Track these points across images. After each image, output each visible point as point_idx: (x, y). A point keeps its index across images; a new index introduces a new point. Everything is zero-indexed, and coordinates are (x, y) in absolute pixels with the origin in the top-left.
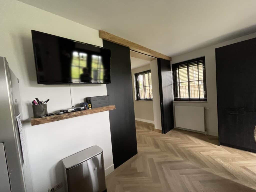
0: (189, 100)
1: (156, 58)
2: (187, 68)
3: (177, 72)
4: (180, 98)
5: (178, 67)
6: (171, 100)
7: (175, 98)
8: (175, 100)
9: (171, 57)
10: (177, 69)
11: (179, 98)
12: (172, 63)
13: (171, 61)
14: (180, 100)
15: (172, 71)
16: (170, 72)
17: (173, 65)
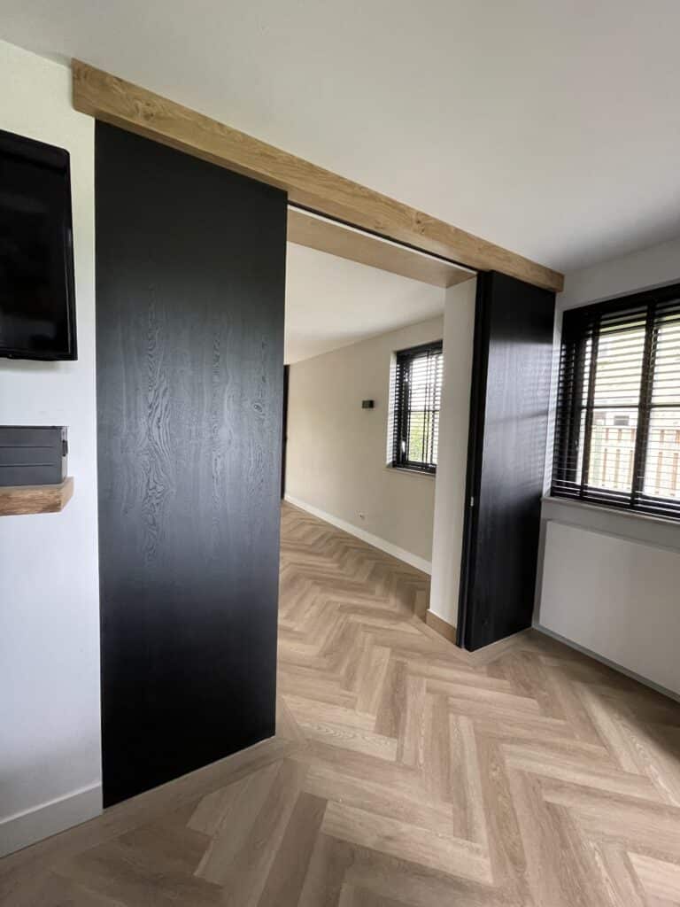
0: (634, 503)
1: (475, 273)
2: (643, 333)
3: (589, 349)
4: (583, 487)
5: (597, 328)
6: (531, 491)
7: (559, 483)
8: (553, 492)
9: (563, 273)
10: (588, 336)
11: (575, 486)
13: (561, 291)
14: (584, 495)
15: (556, 347)
16: (545, 347)
17: (569, 316)
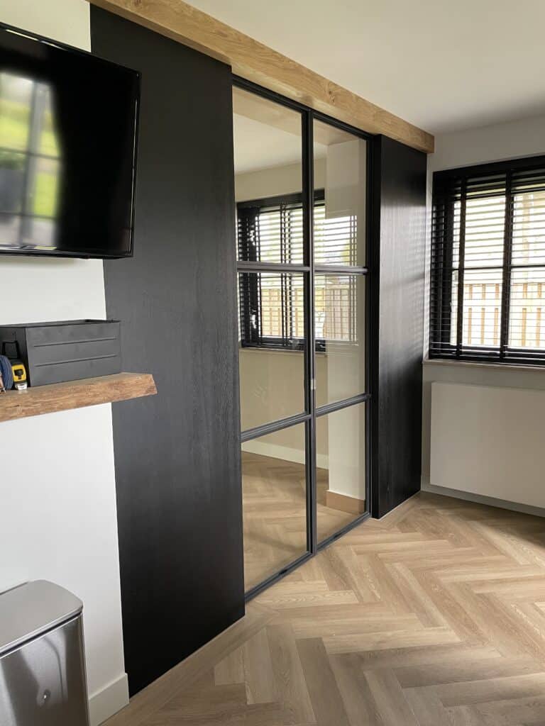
0: (502, 356)
2: (503, 199)
3: (457, 212)
4: (459, 346)
5: (464, 191)
6: (415, 355)
7: (435, 346)
8: (432, 354)
9: (433, 133)
10: (456, 199)
12: (435, 164)
13: (432, 152)
14: (460, 354)
15: (429, 208)
16: (420, 209)
17: (436, 175)
